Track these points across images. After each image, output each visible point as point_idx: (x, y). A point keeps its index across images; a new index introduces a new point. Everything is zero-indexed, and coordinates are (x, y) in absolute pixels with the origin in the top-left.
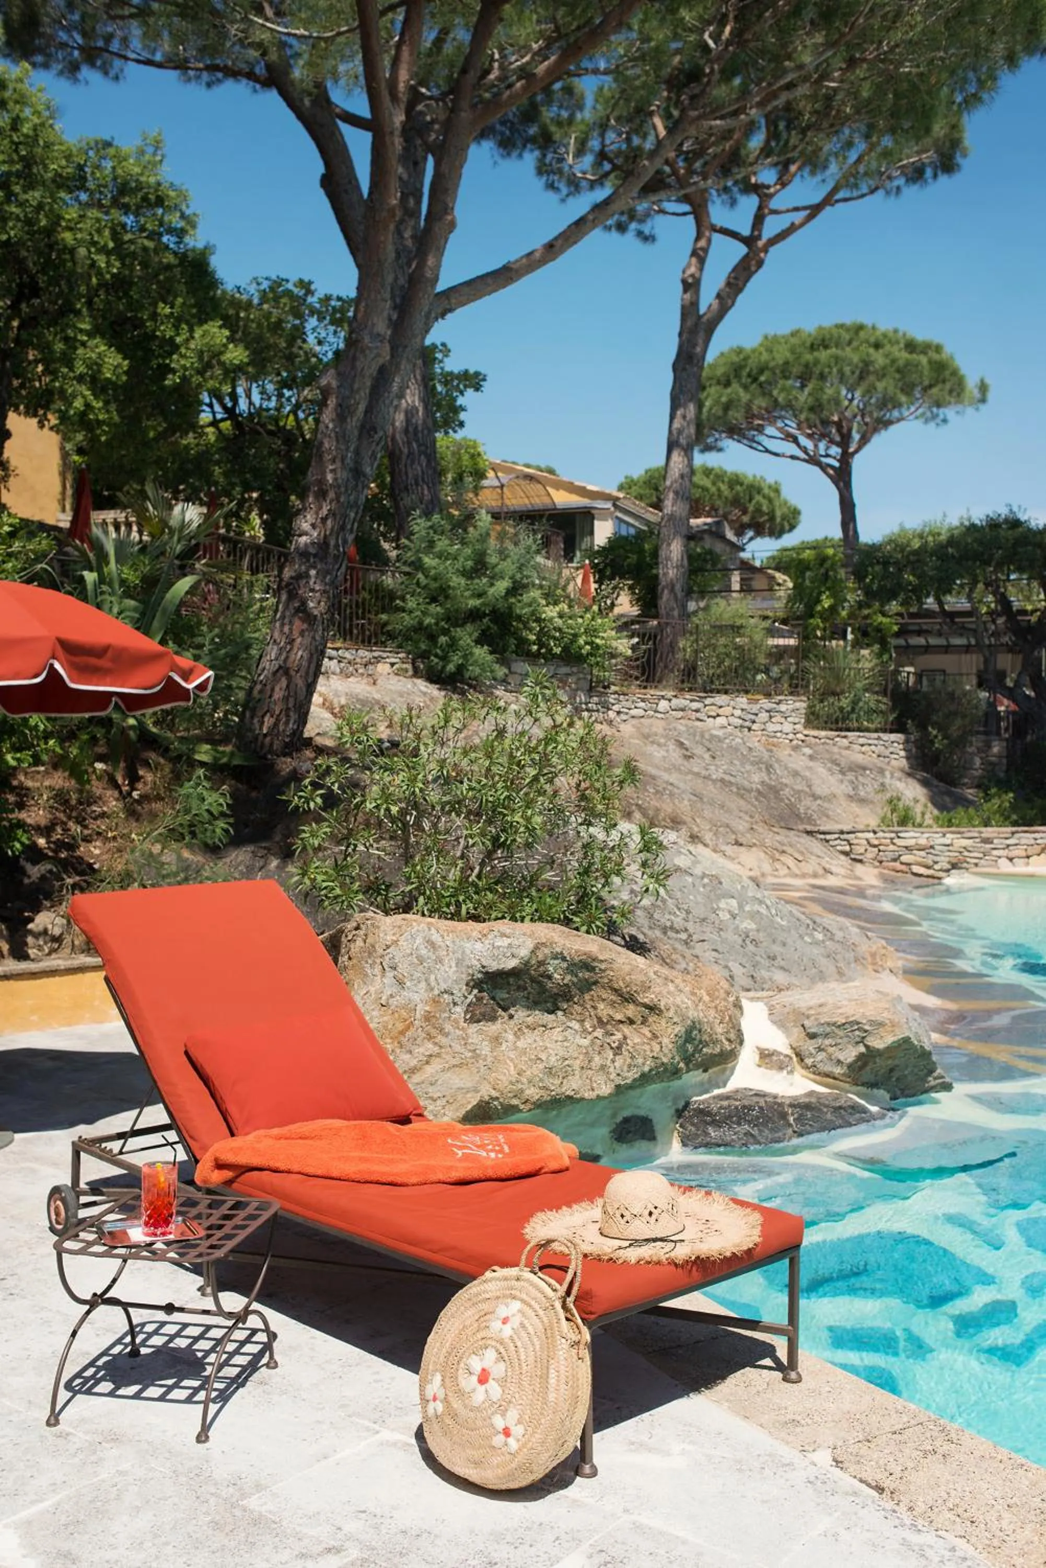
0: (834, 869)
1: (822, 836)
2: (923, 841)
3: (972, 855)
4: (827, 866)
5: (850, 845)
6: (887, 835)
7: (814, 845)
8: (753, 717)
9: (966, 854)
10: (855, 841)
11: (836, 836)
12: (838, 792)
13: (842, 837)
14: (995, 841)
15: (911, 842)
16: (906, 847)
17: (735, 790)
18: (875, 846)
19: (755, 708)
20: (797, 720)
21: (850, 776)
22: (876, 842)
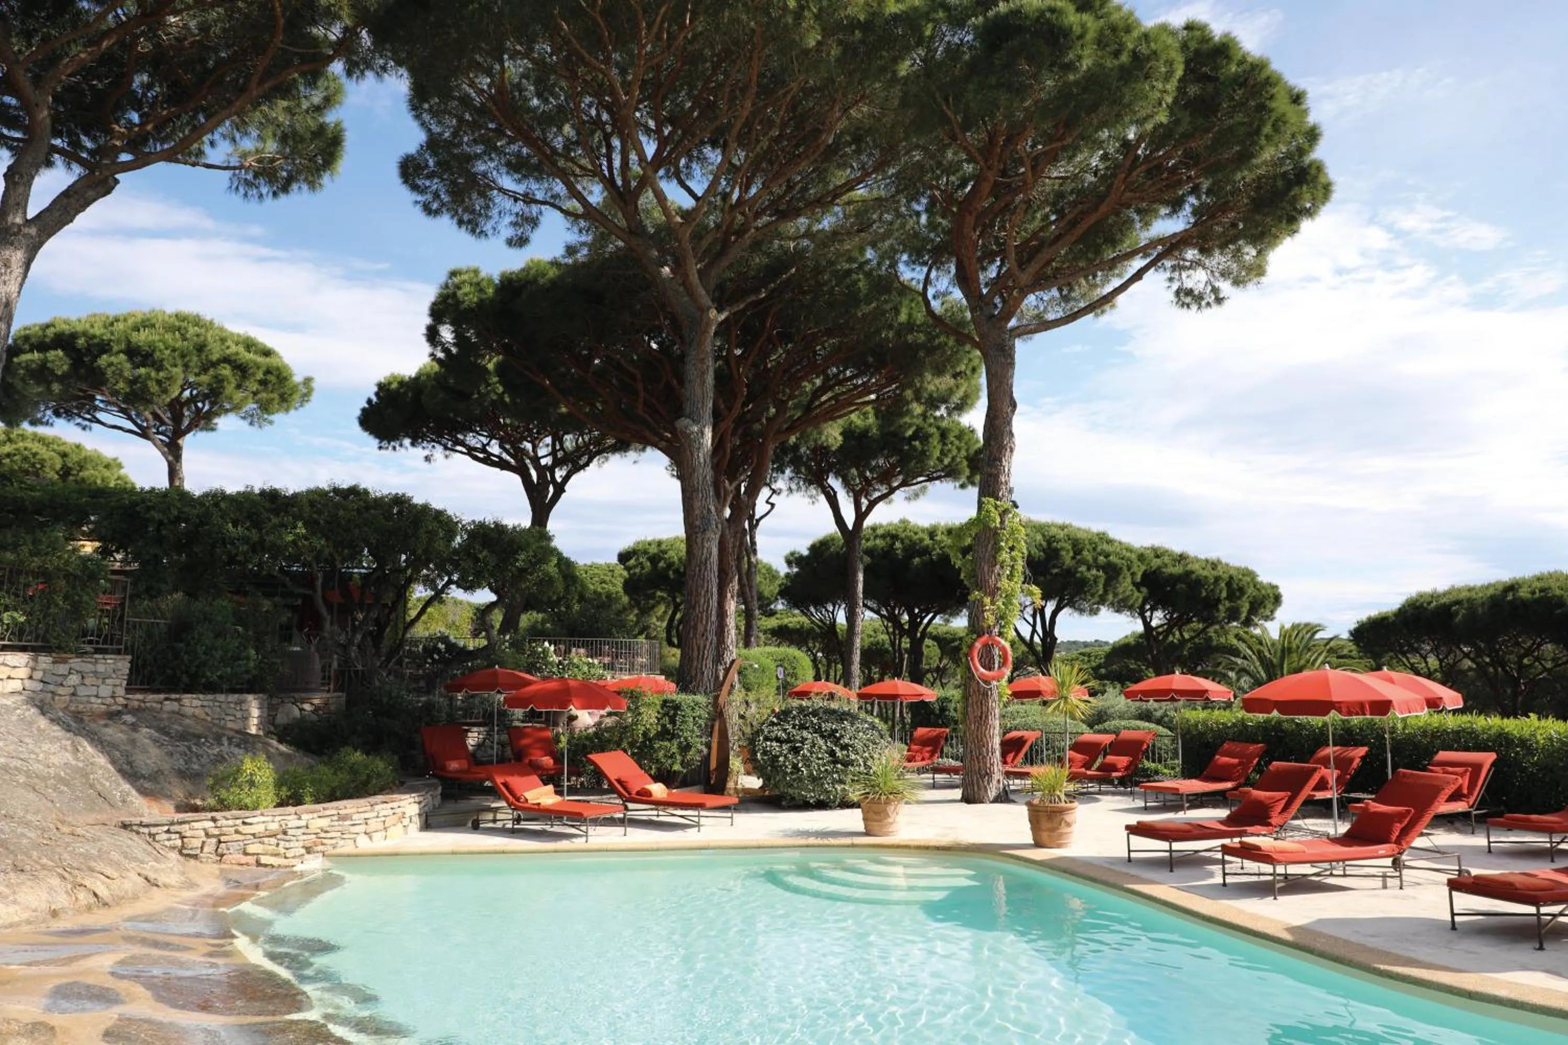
0: (162, 879)
1: (146, 830)
2: (274, 827)
3: (329, 835)
4: (152, 876)
5: (182, 838)
6: (230, 822)
7: (135, 844)
8: (59, 680)
9: (323, 835)
10: (187, 834)
11: (166, 828)
12: (166, 767)
13: (173, 828)
14: (354, 817)
15: (258, 829)
16: (254, 835)
17: (22, 779)
18: (214, 836)
19: (62, 669)
20: (118, 682)
21: (182, 747)
22: (216, 832)
